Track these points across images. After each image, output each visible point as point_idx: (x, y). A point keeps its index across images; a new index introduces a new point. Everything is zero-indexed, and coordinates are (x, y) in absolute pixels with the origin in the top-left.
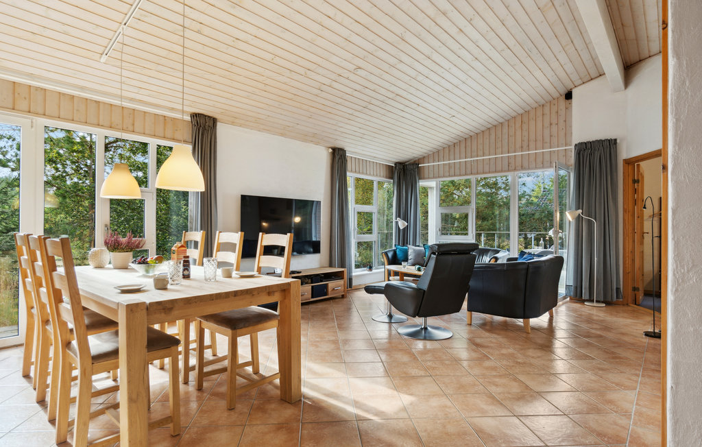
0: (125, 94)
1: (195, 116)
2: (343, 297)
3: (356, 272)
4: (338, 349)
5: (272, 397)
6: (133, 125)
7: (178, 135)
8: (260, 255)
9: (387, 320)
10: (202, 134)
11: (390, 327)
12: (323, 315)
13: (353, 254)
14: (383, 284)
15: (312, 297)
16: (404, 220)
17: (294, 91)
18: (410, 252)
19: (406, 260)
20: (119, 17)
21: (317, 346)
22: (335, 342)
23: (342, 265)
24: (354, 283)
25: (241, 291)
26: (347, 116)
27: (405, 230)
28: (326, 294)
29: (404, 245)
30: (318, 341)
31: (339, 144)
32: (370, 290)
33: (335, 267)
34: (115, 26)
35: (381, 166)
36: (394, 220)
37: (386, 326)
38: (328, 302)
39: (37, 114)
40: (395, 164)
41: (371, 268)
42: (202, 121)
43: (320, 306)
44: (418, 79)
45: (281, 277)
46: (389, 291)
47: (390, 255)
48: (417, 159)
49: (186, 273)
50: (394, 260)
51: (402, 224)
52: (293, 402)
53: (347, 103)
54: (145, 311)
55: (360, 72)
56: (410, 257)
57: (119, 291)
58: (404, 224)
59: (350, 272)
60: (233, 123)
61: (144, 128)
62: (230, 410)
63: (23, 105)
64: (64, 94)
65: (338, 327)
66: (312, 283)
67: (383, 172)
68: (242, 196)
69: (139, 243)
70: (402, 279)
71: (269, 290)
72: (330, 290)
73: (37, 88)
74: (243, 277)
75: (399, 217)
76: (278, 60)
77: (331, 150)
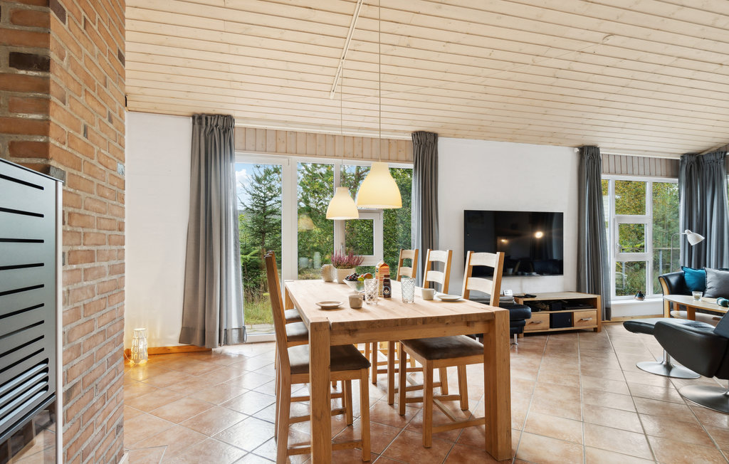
0: (344, 123)
1: (417, 134)
2: (596, 330)
3: (615, 300)
4: (578, 400)
5: (476, 446)
6: (362, 151)
7: (402, 157)
8: (468, 276)
9: (663, 372)
10: (423, 152)
11: (667, 384)
12: (564, 350)
13: (612, 278)
14: (653, 321)
15: (551, 327)
16: (699, 232)
17: (521, 86)
18: (709, 277)
19: (702, 288)
20: (337, 53)
21: (547, 391)
22: (575, 391)
23: (596, 290)
24: (614, 314)
25: (431, 318)
26: (598, 103)
27: (702, 247)
28: (571, 324)
29: (699, 267)
30: (550, 385)
31: (588, 141)
32: (633, 327)
33: (585, 293)
34: (335, 62)
35: (658, 162)
36: (681, 234)
37: (661, 381)
38: (573, 335)
39: (291, 153)
40: (682, 157)
41: (641, 296)
42: (423, 138)
43: (562, 338)
44: (717, 25)
45: (488, 304)
46: (663, 333)
47: (673, 280)
48: (722, 145)
49: (387, 292)
50: (681, 287)
51: (693, 238)
52: (500, 460)
53: (595, 87)
54: (328, 331)
55: (611, 40)
56: (709, 285)
57: (320, 307)
58: (697, 238)
59: (607, 299)
60: (455, 136)
61: (371, 154)
62: (426, 448)
63: (282, 148)
64: (309, 134)
65: (582, 370)
66: (551, 310)
67: (663, 168)
68: (465, 211)
69: (358, 261)
70: (691, 316)
71: (467, 320)
72: (576, 320)
73: (292, 132)
74: (444, 301)
75: (690, 228)
76: (497, 54)
77: (577, 150)
